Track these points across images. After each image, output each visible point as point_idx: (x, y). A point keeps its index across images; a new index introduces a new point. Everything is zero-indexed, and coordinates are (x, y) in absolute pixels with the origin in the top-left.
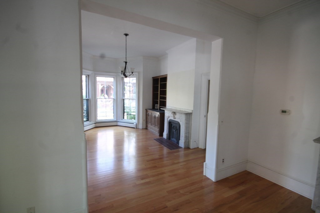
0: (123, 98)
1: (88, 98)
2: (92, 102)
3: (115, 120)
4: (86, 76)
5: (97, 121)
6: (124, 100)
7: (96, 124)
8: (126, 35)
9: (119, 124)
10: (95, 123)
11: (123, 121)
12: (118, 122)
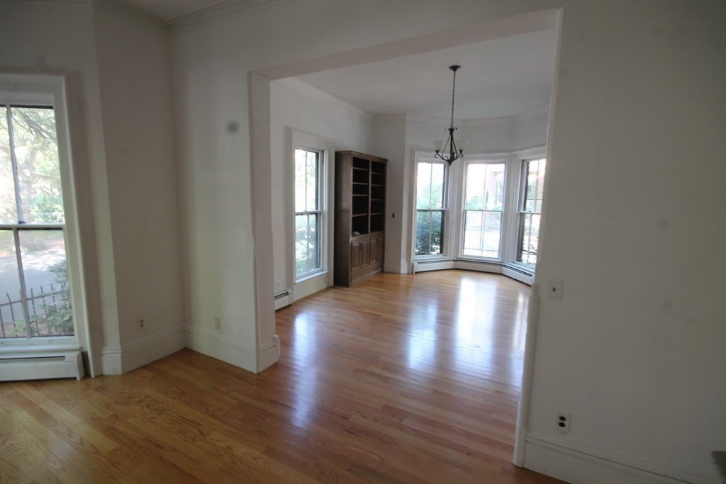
0: (522, 211)
1: (444, 209)
2: (452, 217)
3: (500, 260)
4: (445, 165)
5: (460, 256)
6: (522, 216)
7: (457, 262)
8: (455, 68)
9: (506, 271)
10: (454, 260)
11: (517, 265)
12: (504, 266)
